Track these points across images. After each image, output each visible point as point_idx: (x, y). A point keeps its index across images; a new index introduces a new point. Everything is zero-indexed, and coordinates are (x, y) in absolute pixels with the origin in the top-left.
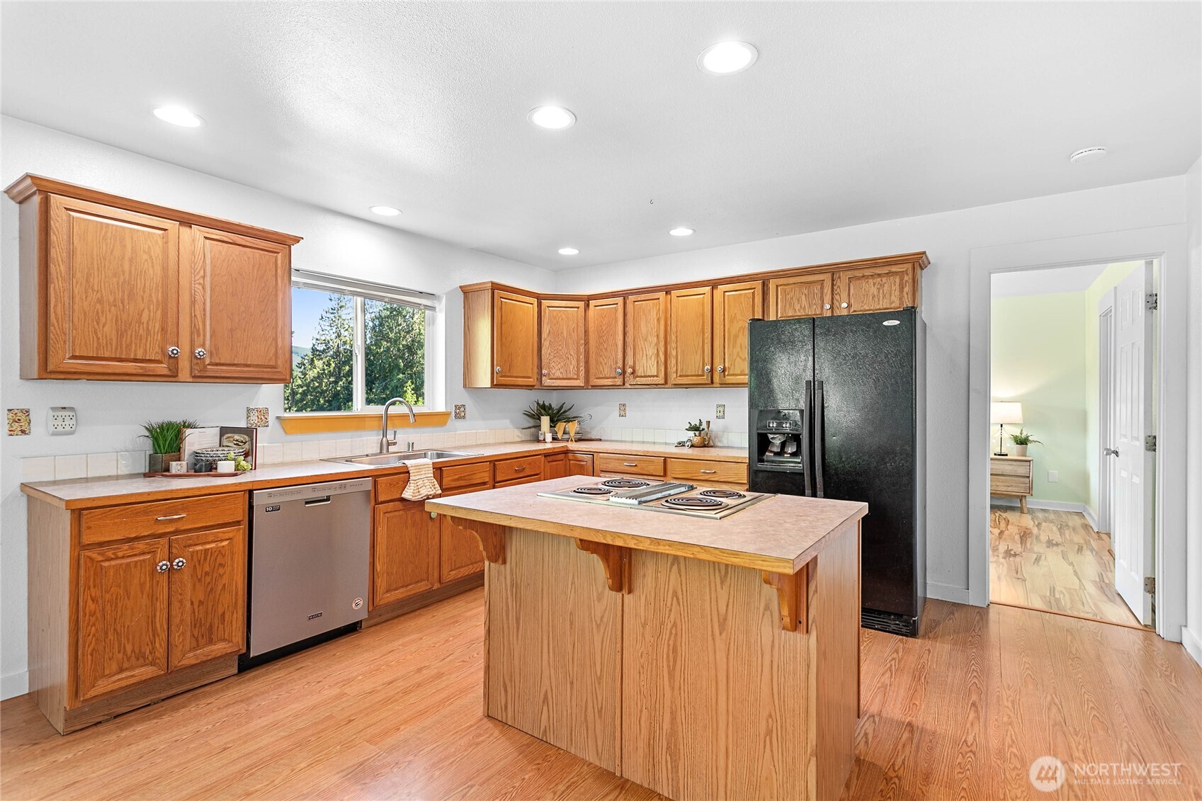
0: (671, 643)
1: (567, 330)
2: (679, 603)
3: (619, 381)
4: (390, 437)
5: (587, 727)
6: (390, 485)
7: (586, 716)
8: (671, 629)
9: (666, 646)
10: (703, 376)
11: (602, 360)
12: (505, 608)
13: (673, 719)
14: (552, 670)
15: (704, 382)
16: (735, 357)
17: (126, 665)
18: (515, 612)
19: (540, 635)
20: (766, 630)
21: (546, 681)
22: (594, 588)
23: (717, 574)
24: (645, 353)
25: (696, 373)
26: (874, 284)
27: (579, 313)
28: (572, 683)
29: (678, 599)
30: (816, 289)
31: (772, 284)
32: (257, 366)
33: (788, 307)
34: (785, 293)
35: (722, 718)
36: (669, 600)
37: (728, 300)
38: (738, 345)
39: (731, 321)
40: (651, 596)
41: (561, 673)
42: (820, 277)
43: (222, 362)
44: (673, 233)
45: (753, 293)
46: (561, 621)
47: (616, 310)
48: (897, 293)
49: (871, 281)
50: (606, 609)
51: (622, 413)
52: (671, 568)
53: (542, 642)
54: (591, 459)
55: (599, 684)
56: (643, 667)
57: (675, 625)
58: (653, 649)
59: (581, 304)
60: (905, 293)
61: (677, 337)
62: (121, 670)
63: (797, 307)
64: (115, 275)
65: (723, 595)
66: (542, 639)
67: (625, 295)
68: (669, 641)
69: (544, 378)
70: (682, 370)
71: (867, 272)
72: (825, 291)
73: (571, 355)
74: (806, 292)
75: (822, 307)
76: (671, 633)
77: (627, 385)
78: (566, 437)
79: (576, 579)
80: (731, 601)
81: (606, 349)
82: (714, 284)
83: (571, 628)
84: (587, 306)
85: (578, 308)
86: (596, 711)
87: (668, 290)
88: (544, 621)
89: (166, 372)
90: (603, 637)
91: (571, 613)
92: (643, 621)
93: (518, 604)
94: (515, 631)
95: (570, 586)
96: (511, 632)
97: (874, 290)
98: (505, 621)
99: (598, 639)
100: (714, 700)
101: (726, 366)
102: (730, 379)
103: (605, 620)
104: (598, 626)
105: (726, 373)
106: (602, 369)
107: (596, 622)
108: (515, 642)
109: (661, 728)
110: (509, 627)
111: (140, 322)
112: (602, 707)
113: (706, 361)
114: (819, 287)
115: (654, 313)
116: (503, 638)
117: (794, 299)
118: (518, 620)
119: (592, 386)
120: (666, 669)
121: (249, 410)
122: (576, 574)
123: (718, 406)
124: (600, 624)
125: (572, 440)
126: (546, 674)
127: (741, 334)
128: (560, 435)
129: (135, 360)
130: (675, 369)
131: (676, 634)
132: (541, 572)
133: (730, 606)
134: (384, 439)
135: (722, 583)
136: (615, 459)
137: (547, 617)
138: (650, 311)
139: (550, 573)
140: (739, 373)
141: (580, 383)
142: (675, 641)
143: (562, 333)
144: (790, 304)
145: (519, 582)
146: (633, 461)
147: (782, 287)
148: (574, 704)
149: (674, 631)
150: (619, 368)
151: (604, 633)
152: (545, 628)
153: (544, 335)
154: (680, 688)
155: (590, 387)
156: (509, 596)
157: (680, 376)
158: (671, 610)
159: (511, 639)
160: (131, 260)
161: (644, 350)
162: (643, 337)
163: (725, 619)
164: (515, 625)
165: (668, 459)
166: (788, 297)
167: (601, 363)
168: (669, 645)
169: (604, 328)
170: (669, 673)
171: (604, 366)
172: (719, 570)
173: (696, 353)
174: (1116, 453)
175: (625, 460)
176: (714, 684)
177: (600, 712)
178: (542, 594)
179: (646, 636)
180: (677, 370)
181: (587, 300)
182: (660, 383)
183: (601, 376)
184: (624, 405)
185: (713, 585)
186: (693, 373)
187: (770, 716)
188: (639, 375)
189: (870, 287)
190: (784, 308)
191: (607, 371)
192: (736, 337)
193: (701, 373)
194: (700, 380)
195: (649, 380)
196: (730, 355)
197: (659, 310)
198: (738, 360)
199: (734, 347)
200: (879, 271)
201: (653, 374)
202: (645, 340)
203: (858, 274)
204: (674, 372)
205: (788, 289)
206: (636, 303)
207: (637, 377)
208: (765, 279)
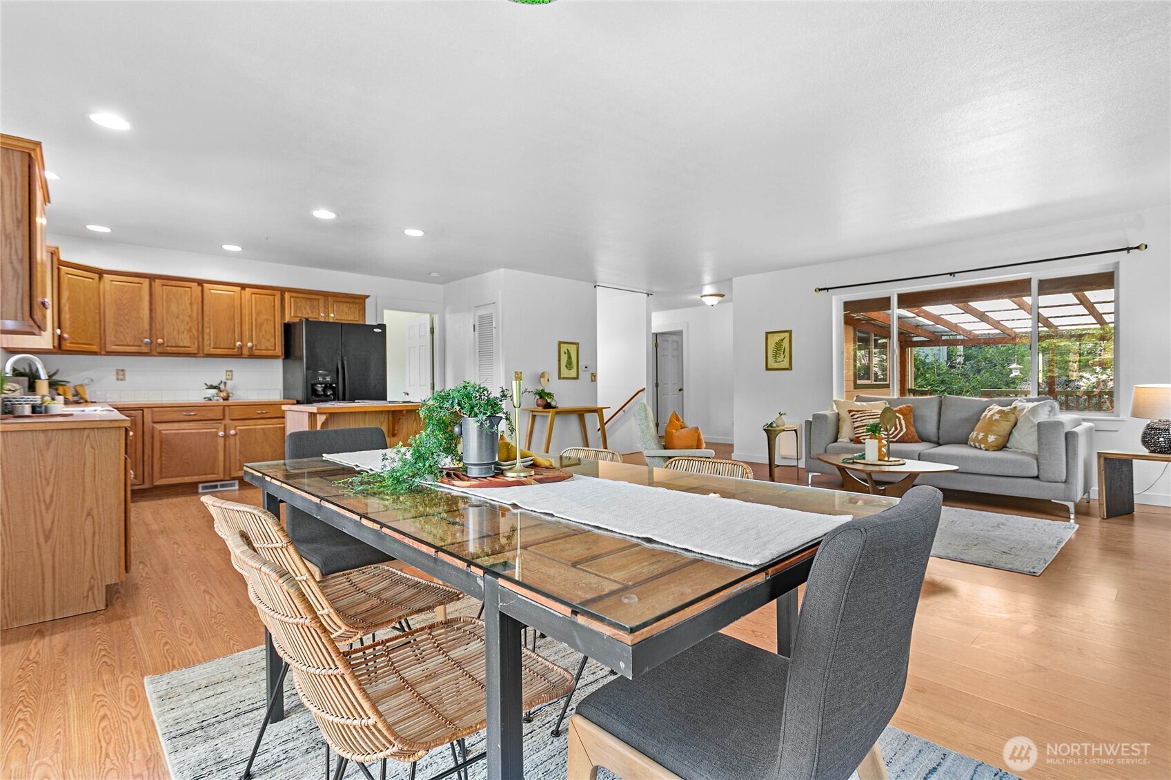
1: (84, 298)
3: (145, 349)
10: (234, 349)
11: (122, 330)
15: (235, 354)
16: (261, 338)
24: (176, 328)
25: (228, 347)
27: (94, 283)
30: (315, 303)
31: (287, 295)
33: (298, 311)
34: (296, 303)
37: (254, 299)
38: (263, 331)
39: (258, 314)
42: (318, 297)
44: (225, 247)
45: (274, 299)
47: (140, 289)
48: (356, 314)
49: (345, 305)
51: (120, 377)
54: (141, 414)
59: (96, 276)
60: (361, 314)
61: (210, 319)
63: (304, 312)
67: (152, 278)
70: (215, 344)
71: (343, 300)
72: (321, 305)
73: (87, 322)
74: (309, 304)
75: (319, 314)
77: (151, 353)
81: (128, 321)
82: (243, 287)
84: (100, 278)
85: (92, 278)
87: (200, 283)
97: (346, 310)
101: (254, 343)
102: (257, 352)
105: (254, 348)
106: (122, 337)
113: (237, 338)
114: (317, 303)
115: (186, 299)
117: (302, 307)
119: (107, 352)
123: (227, 371)
127: (265, 323)
130: (208, 343)
136: (171, 412)
138: (181, 296)
140: (264, 349)
141: (95, 348)
143: (80, 300)
144: (300, 309)
146: (192, 411)
147: (294, 298)
150: (146, 338)
155: (103, 353)
157: (214, 348)
161: (175, 325)
162: (173, 315)
166: (298, 305)
167: (122, 332)
169: (125, 302)
171: (126, 335)
173: (228, 332)
175: (184, 411)
180: (210, 343)
181: (101, 273)
182: (194, 352)
183: (122, 343)
184: (123, 370)
186: (226, 347)
188: (170, 344)
189: (345, 308)
190: (296, 311)
191: (129, 340)
192: (261, 325)
193: (232, 347)
194: (231, 352)
195: (181, 350)
196: (257, 337)
197: (191, 296)
198: (263, 340)
199: (260, 331)
200: (348, 300)
201: (185, 345)
202: (177, 318)
203: (339, 299)
204: (207, 345)
205: (298, 300)
206: (165, 287)
207: (168, 346)
208: (283, 291)
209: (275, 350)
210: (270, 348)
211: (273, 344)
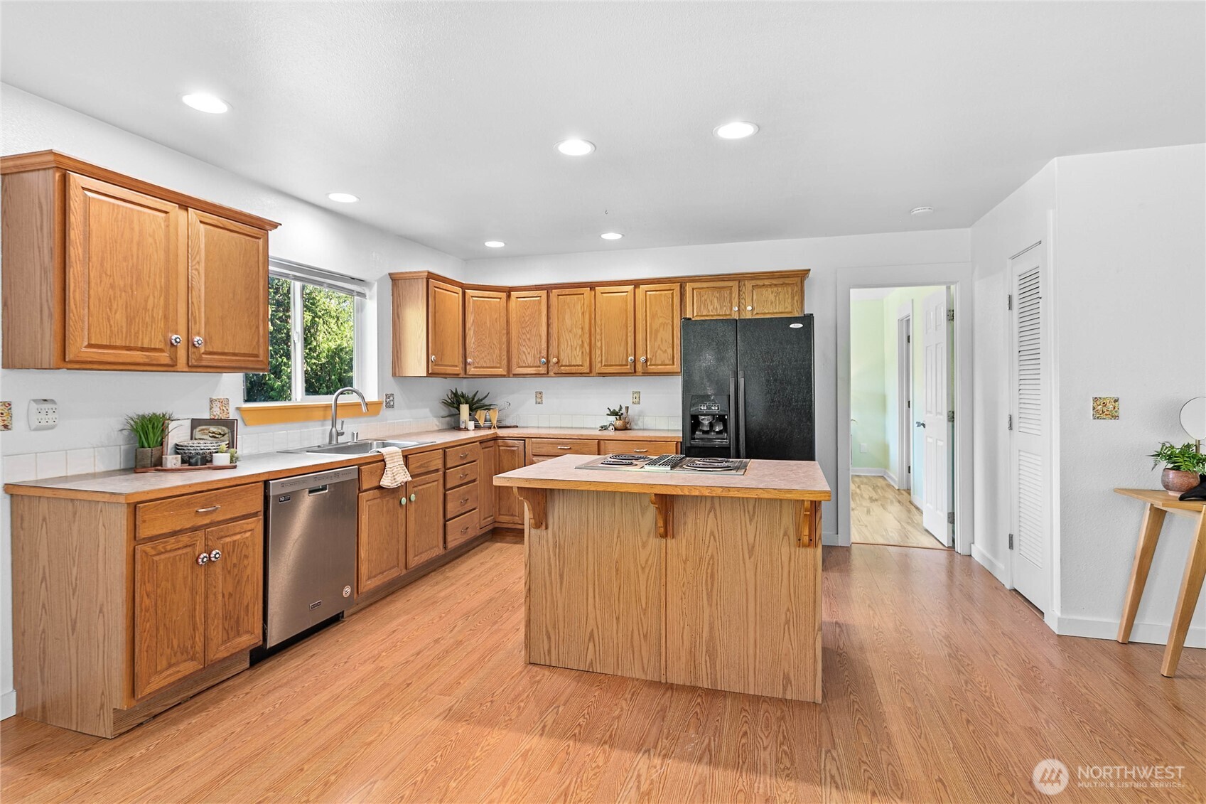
0: (709, 571)
1: (490, 321)
2: (715, 541)
3: (543, 370)
4: (339, 427)
5: (633, 652)
6: (371, 472)
7: (632, 642)
8: (709, 561)
9: (705, 573)
10: (627, 365)
11: (525, 350)
12: (547, 568)
13: (711, 628)
14: (598, 612)
15: (628, 372)
16: (656, 349)
17: (173, 661)
18: (558, 569)
19: (585, 586)
20: (785, 550)
21: (592, 622)
22: (639, 539)
23: (747, 514)
24: (569, 343)
25: (621, 363)
26: (772, 293)
27: (501, 303)
28: (618, 619)
29: (714, 538)
30: (726, 294)
31: (689, 287)
32: (244, 355)
33: (702, 306)
34: (700, 295)
35: (751, 619)
36: (708, 539)
37: (650, 298)
38: (659, 339)
39: (653, 317)
40: (691, 537)
41: (607, 612)
42: (730, 284)
43: (215, 350)
44: (605, 236)
45: (672, 294)
46: (607, 569)
47: (539, 302)
48: (790, 301)
49: (769, 289)
50: (650, 554)
51: (539, 400)
52: (709, 514)
53: (587, 590)
54: (523, 445)
55: (644, 614)
56: (684, 594)
57: (712, 557)
58: (694, 578)
59: (504, 295)
60: (795, 301)
61: (601, 330)
62: (170, 666)
63: (711, 308)
64: (125, 259)
65: (751, 530)
66: (587, 587)
67: (549, 288)
68: (707, 569)
69: (468, 367)
70: (606, 360)
71: (767, 282)
72: (733, 295)
73: (494, 344)
74: (718, 295)
75: (731, 309)
76: (709, 564)
77: (551, 373)
78: (488, 424)
79: (621, 533)
80: (758, 533)
81: (529, 339)
82: (636, 284)
83: (617, 574)
84: (509, 297)
85: (500, 298)
86: (642, 636)
87: (592, 286)
88: (589, 572)
89: (167, 361)
90: (648, 576)
91: (617, 562)
92: (684, 559)
93: (561, 562)
94: (559, 584)
95: (615, 540)
96: (554, 586)
97: (772, 297)
98: (547, 578)
99: (642, 578)
100: (745, 607)
101: (648, 357)
102: (652, 368)
103: (650, 562)
104: (643, 568)
105: (648, 364)
106: (524, 358)
107: (641, 565)
108: (559, 595)
109: (701, 637)
110: (551, 583)
111: (146, 309)
112: (647, 633)
113: (629, 352)
114: (728, 292)
115: (579, 309)
116: (546, 593)
117: (708, 301)
118: (561, 576)
119: (514, 375)
120: (705, 592)
121: (211, 401)
122: (621, 530)
123: (635, 393)
124: (645, 567)
125: (494, 427)
126: (591, 616)
127: (662, 329)
128: (481, 423)
129: (142, 349)
130: (600, 359)
131: (713, 564)
132: (586, 532)
133: (758, 536)
134: (334, 429)
135: (751, 520)
136: (548, 444)
137: (592, 568)
138: (574, 305)
139: (596, 531)
140: (660, 363)
141: (501, 371)
142: (712, 569)
143: (485, 323)
144: (705, 305)
145: (562, 542)
146: (568, 444)
147: (697, 290)
148: (620, 635)
149: (711, 562)
150: (543, 357)
151: (649, 573)
152: (590, 578)
153: (468, 325)
154: (717, 604)
155: (511, 376)
156: (552, 556)
157: (605, 366)
158: (708, 547)
159: (554, 593)
160: (138, 244)
161: (569, 341)
162: (567, 329)
163: (753, 547)
164: (558, 580)
165: (602, 442)
166: (703, 299)
167: (524, 352)
168: (707, 573)
169: (527, 319)
170: (707, 594)
171: (528, 356)
172: (748, 512)
173: (620, 345)
174: (924, 425)
175: (559, 444)
176: (745, 595)
177: (645, 636)
178: (587, 550)
179: (687, 569)
180: (602, 360)
181: (509, 291)
182: (585, 371)
183: (524, 365)
184: (541, 393)
185: (743, 522)
186: (618, 363)
187: (788, 610)
188: (564, 364)
189: (769, 294)
190: (699, 308)
191: (530, 361)
192: (657, 331)
193: (624, 363)
194: (624, 369)
195: (574, 369)
196: (651, 348)
197: (584, 304)
198: (659, 351)
199: (656, 339)
200: (774, 282)
201: (578, 364)
202: (570, 331)
203: (760, 283)
204: (599, 362)
205: (703, 292)
206: (560, 297)
207: (562, 366)
208: (682, 282)
209: (673, 364)
210: (667, 362)
211: (670, 357)
